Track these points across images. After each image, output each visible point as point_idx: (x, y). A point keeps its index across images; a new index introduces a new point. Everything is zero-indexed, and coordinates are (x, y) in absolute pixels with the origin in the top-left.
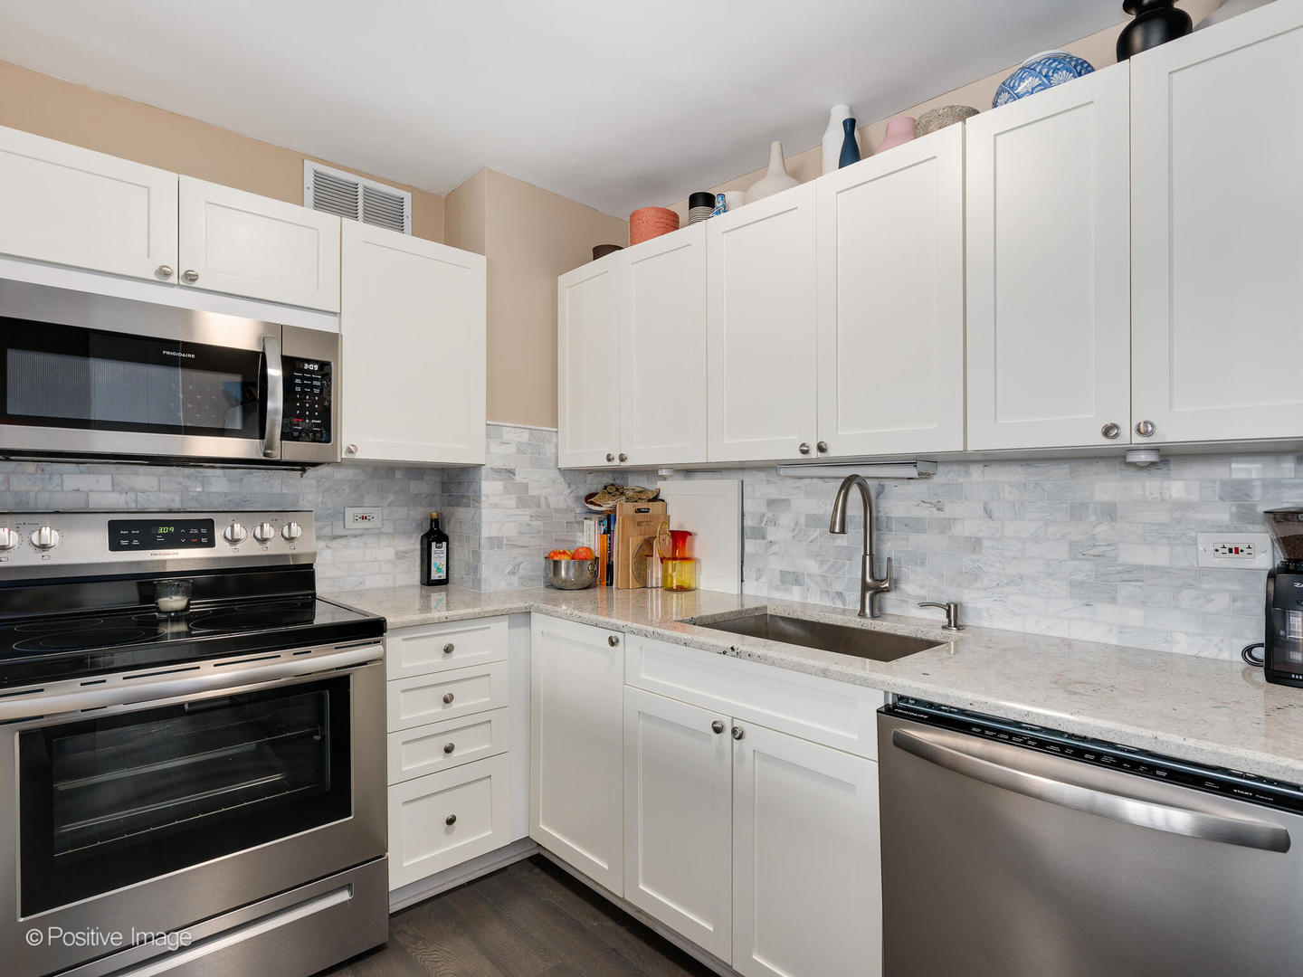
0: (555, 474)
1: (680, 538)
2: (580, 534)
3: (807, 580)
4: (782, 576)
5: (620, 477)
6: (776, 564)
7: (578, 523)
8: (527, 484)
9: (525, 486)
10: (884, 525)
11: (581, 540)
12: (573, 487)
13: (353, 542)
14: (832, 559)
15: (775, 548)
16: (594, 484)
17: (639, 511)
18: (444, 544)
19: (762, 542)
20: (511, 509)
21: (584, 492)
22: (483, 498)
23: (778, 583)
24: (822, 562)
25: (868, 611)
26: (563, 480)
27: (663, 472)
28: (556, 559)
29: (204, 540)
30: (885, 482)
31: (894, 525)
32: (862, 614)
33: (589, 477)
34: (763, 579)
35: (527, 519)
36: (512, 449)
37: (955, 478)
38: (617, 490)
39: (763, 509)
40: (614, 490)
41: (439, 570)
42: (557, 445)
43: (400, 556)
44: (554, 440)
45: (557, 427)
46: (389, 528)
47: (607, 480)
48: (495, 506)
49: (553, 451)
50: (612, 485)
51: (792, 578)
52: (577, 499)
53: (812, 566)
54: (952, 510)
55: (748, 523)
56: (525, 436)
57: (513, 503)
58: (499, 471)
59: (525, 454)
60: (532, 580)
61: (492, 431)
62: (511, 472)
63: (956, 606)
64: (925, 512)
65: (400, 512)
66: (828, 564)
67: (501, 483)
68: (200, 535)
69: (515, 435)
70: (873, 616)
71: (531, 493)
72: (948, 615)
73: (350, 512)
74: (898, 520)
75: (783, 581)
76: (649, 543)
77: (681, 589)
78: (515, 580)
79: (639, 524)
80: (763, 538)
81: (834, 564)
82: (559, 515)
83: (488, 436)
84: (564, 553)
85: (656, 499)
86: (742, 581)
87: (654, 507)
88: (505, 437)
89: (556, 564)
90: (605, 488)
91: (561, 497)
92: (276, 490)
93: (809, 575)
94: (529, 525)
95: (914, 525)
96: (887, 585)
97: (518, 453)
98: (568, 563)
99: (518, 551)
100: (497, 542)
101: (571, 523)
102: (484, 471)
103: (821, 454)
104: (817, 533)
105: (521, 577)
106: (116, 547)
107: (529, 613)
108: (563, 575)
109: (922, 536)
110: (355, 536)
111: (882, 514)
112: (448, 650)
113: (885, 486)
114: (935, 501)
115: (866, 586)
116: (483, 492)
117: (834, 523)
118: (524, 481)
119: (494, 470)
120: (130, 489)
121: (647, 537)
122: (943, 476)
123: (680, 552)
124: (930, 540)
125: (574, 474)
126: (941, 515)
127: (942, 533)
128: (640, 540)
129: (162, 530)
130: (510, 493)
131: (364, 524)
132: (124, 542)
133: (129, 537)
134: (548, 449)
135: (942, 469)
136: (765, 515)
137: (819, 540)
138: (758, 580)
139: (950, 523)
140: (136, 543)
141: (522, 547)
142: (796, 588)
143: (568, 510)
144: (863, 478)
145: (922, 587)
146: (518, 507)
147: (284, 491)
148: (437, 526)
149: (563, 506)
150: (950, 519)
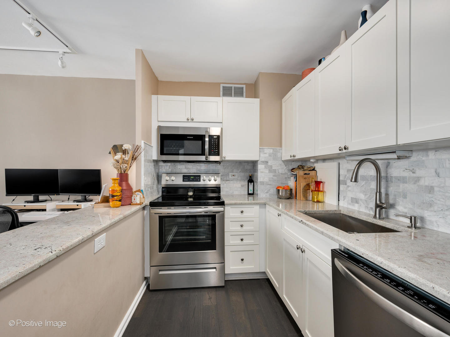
0: (281, 162)
1: (318, 183)
2: (290, 182)
3: (360, 201)
4: (352, 199)
5: (304, 163)
6: (350, 195)
7: (289, 178)
8: (272, 165)
9: (271, 166)
10: (390, 179)
11: (290, 183)
12: (287, 166)
13: (231, 182)
14: (369, 194)
15: (350, 188)
16: (295, 165)
17: (306, 174)
18: (252, 183)
19: (345, 186)
20: (267, 173)
21: (291, 168)
22: (259, 170)
23: (350, 202)
24: (366, 195)
25: (378, 216)
26: (284, 164)
28: (278, 189)
29: (199, 180)
30: (390, 161)
31: (394, 180)
32: (375, 217)
33: (293, 163)
34: (345, 200)
35: (272, 176)
36: (267, 155)
37: (421, 157)
38: (302, 167)
39: (346, 173)
40: (301, 167)
41: (251, 191)
42: (281, 153)
43: (242, 186)
44: (281, 152)
45: (281, 147)
46: (239, 178)
47: (299, 164)
48: (262, 172)
49: (281, 155)
50: (301, 165)
51: (355, 201)
52: (288, 170)
53: (362, 196)
54: (419, 173)
55: (341, 178)
56: (271, 151)
57: (267, 171)
58: (263, 162)
59: (271, 156)
60: (273, 195)
61: (261, 150)
62: (267, 162)
63: (415, 218)
64: (406, 174)
65: (242, 174)
66: (368, 195)
67: (264, 165)
68: (198, 179)
69: (268, 150)
70: (380, 218)
71: (273, 168)
72: (411, 222)
73: (230, 174)
74: (396, 178)
75: (352, 202)
76: (308, 185)
77: (318, 202)
78: (268, 195)
79: (305, 178)
80: (346, 184)
81: (370, 195)
82: (282, 175)
83: (260, 152)
84: (281, 187)
85: (314, 170)
86: (339, 200)
87: (312, 173)
88: (265, 152)
89: (279, 191)
90: (298, 166)
91: (283, 170)
92: (214, 168)
93: (361, 200)
94: (272, 178)
95: (403, 180)
96: (385, 206)
97: (269, 156)
98: (282, 190)
99: (269, 186)
100: (262, 183)
101: (286, 178)
102: (259, 162)
103: (346, 151)
104: (364, 183)
105: (269, 194)
106: (184, 181)
107: (265, 204)
108: (281, 194)
109: (406, 185)
110: (231, 180)
111: (389, 175)
112: (242, 212)
113: (389, 163)
114: (411, 169)
115: (377, 206)
116: (259, 168)
117: (352, 178)
118: (271, 165)
119: (261, 161)
120: (188, 168)
121: (308, 183)
122: (415, 157)
123: (318, 189)
124: (410, 187)
125: (286, 162)
126: (414, 175)
127: (415, 184)
128: (305, 184)
129: (191, 177)
130: (266, 168)
131: (233, 177)
132: (185, 180)
133: (186, 179)
134: (279, 155)
135: (414, 154)
136: (346, 175)
137: (365, 186)
138: (344, 200)
139: (417, 179)
140: (187, 180)
141: (270, 185)
142: (356, 205)
143: (285, 174)
144: (374, 160)
145: (405, 208)
146: (269, 173)
147: (216, 168)
148: (251, 178)
149: (284, 172)
150: (418, 177)
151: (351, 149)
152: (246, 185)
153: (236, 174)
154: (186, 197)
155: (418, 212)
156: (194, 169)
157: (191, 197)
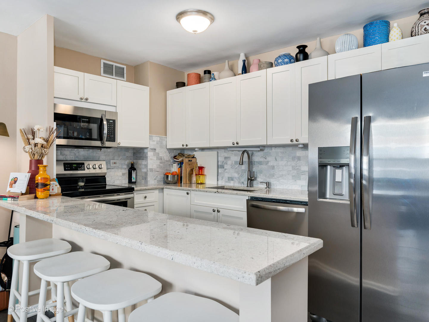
0: (166, 150)
1: (201, 168)
2: (172, 168)
3: (235, 179)
4: (228, 178)
5: (182, 151)
6: (227, 175)
7: (172, 164)
9: (159, 154)
10: (253, 163)
12: (170, 154)
13: (112, 170)
15: (227, 171)
16: (176, 153)
17: (189, 161)
18: (135, 171)
19: (223, 169)
21: (173, 155)
22: (148, 157)
23: (227, 180)
24: (239, 174)
25: (249, 185)
26: (168, 152)
27: (197, 149)
28: (168, 175)
29: (82, 168)
30: (254, 152)
31: (255, 163)
32: (248, 186)
33: (174, 151)
35: (159, 163)
36: (155, 143)
37: (269, 150)
38: (182, 155)
39: (224, 160)
43: (123, 174)
44: (166, 140)
45: (166, 136)
46: (120, 166)
47: (179, 152)
48: (151, 159)
49: (165, 143)
50: (181, 153)
51: (231, 179)
52: (171, 157)
53: (236, 175)
54: (269, 159)
55: (219, 164)
56: (158, 139)
57: (155, 159)
58: (152, 149)
60: (161, 181)
61: (151, 137)
62: (155, 149)
63: (268, 183)
64: (262, 160)
65: (123, 162)
66: (240, 174)
67: (153, 153)
69: (156, 139)
70: (250, 187)
71: (160, 156)
72: (267, 185)
73: (111, 161)
74: (257, 162)
75: (228, 180)
76: (192, 170)
77: (201, 184)
78: (156, 181)
79: (190, 165)
80: (223, 168)
81: (242, 174)
82: (167, 162)
83: (150, 139)
84: (170, 173)
85: (193, 157)
86: (218, 180)
87: (193, 160)
88: (154, 139)
89: (167, 177)
90: (179, 154)
91: (167, 156)
92: (95, 155)
93: (235, 178)
94: (159, 165)
95: (260, 163)
96: (254, 179)
97: (157, 144)
98: (170, 176)
99: (157, 173)
100: (151, 170)
101: (170, 164)
102: (149, 149)
103: (237, 145)
104: (237, 166)
105: (158, 180)
106: (65, 170)
107: (163, 189)
108: (169, 179)
109: (262, 166)
110: (113, 168)
111: (253, 160)
112: (145, 197)
113: (253, 153)
114: (265, 157)
115: (248, 179)
116: (148, 155)
117: (240, 162)
118: (158, 152)
119: (151, 149)
120: (64, 155)
121: (191, 168)
122: (266, 150)
123: (201, 172)
124: (264, 167)
125: (171, 150)
126: (266, 160)
127: (266, 165)
128: (190, 169)
129: (74, 165)
130: (155, 156)
131: (115, 165)
132: (67, 169)
133: (68, 167)
134: (164, 143)
135: (266, 149)
136: (224, 161)
137: (238, 168)
138: (222, 180)
139: (268, 162)
140: (69, 169)
141: (158, 171)
142: (232, 182)
143: (169, 161)
144: (248, 151)
145: (262, 179)
146: (157, 160)
147: (97, 155)
148: (133, 166)
149: (168, 160)
150: (268, 161)
151: (240, 144)
152: (127, 173)
153: (117, 161)
154: (76, 188)
155: (268, 180)
156: (71, 155)
157: (82, 187)
